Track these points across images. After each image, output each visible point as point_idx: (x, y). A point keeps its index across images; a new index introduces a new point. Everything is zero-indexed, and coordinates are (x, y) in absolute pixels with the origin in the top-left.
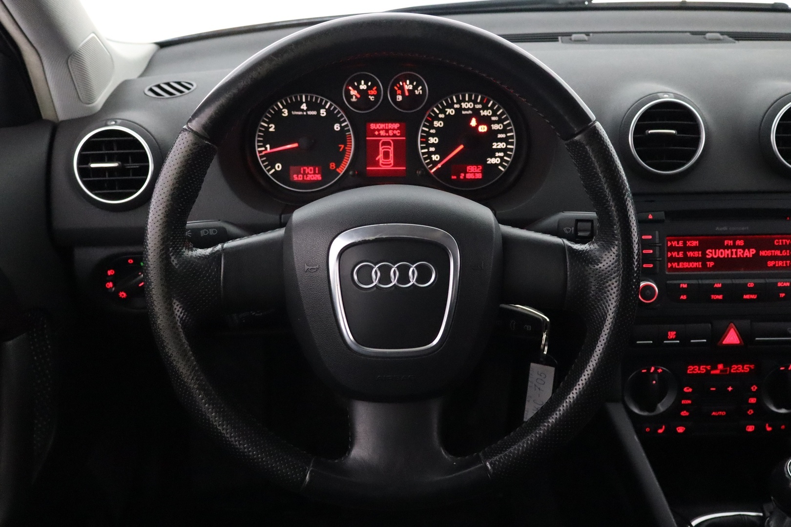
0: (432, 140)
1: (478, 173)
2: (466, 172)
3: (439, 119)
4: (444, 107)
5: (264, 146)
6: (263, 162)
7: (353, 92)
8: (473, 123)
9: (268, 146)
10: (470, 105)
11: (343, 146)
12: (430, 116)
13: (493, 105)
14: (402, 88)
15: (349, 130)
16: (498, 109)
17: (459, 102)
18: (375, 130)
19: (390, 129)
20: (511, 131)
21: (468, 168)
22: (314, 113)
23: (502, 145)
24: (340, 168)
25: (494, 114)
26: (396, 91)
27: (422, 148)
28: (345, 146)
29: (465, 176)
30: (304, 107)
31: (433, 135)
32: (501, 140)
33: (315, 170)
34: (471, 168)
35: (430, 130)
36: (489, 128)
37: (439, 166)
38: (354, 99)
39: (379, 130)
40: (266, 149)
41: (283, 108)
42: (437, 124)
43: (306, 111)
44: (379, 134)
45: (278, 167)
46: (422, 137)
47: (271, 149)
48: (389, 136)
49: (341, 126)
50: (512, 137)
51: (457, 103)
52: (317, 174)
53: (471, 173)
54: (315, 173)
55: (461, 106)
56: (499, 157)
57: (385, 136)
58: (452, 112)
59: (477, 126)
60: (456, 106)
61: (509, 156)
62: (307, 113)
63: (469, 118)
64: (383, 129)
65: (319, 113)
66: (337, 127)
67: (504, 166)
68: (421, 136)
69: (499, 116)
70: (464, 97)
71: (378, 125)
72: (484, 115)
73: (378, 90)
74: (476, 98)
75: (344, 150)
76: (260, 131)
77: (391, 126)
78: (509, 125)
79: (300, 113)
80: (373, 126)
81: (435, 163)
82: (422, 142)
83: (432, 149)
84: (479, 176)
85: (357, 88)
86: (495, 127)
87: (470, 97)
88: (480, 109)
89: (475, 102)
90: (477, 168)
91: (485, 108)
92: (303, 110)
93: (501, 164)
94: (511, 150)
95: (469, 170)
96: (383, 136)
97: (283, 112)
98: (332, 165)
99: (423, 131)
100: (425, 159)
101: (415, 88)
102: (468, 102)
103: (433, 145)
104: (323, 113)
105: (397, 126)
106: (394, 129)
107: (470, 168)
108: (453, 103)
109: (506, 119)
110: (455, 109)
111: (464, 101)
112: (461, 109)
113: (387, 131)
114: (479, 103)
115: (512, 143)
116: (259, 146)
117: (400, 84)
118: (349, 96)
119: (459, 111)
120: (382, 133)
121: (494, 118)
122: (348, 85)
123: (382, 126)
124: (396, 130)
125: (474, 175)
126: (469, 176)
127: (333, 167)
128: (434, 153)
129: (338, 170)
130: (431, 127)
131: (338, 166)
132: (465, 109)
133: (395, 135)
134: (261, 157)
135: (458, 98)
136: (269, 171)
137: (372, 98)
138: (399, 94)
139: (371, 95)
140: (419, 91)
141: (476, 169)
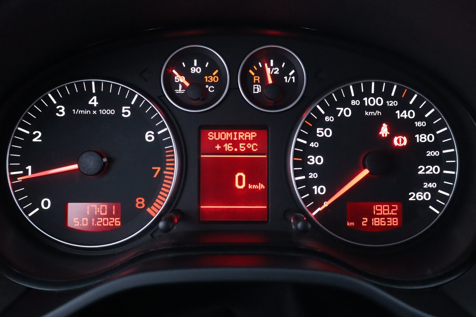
0: (313, 160)
1: (392, 216)
2: (371, 216)
3: (325, 125)
4: (334, 105)
5: (22, 167)
6: (18, 195)
7: (180, 79)
8: (384, 131)
9: (29, 168)
10: (379, 101)
11: (159, 169)
12: (309, 118)
13: (418, 101)
14: (262, 73)
15: (169, 142)
16: (427, 108)
17: (359, 96)
18: (215, 142)
19: (242, 141)
20: (450, 145)
21: (375, 207)
22: (112, 112)
23: (433, 170)
24: (152, 207)
25: (420, 117)
26: (253, 77)
27: (297, 174)
28: (163, 169)
29: (370, 222)
30: (94, 101)
31: (315, 152)
32: (433, 161)
33: (110, 210)
34: (381, 209)
35: (309, 143)
36: (412, 140)
37: (326, 204)
38: (180, 91)
39: (221, 143)
40: (26, 173)
41: (58, 104)
42: (321, 132)
43: (97, 108)
44: (223, 148)
45: (46, 204)
46: (296, 154)
47: (33, 173)
48: (239, 153)
49: (155, 135)
50: (451, 156)
51: (355, 98)
52: (115, 217)
53: (380, 217)
54: (110, 215)
55: (363, 102)
56: (429, 189)
57: (233, 153)
58: (347, 112)
59: (390, 137)
60: (354, 103)
61: (448, 189)
62: (98, 112)
63: (377, 123)
64: (228, 141)
65: (119, 112)
66: (149, 136)
67: (438, 207)
68: (295, 152)
69: (427, 120)
70: (368, 87)
71: (220, 135)
72: (402, 118)
73: (222, 75)
74: (389, 88)
75: (161, 175)
76: (15, 142)
77: (241, 135)
78: (446, 135)
79: (87, 112)
80: (212, 136)
81: (318, 200)
82: (295, 164)
83: (313, 176)
84: (394, 222)
85: (185, 72)
86: (422, 138)
87: (378, 87)
88: (395, 108)
89: (387, 96)
90: (391, 208)
91: (404, 106)
92: (91, 107)
93: (432, 202)
94: (451, 178)
95: (377, 212)
96: (228, 153)
97: (57, 111)
98: (140, 202)
99: (298, 144)
100: (302, 193)
101: (284, 72)
102: (375, 96)
103: (315, 168)
104: (126, 111)
105: (251, 135)
106: (247, 141)
107: (379, 208)
108: (349, 98)
109: (441, 125)
110: (353, 108)
111: (368, 94)
112: (363, 107)
113: (236, 144)
114: (393, 99)
115: (452, 167)
116: (12, 169)
117: (258, 66)
118: (171, 85)
119: (358, 111)
120: (228, 147)
121: (418, 124)
122: (171, 66)
123: (228, 135)
124: (251, 142)
125: (386, 220)
126: (377, 222)
127: (140, 205)
128: (317, 182)
129: (149, 210)
130: (312, 136)
131: (149, 203)
132: (369, 109)
133: (248, 152)
134: (15, 187)
135: (357, 89)
136: (27, 211)
137: (210, 89)
138: (257, 83)
139: (210, 84)
140: (290, 78)
141: (388, 210)
